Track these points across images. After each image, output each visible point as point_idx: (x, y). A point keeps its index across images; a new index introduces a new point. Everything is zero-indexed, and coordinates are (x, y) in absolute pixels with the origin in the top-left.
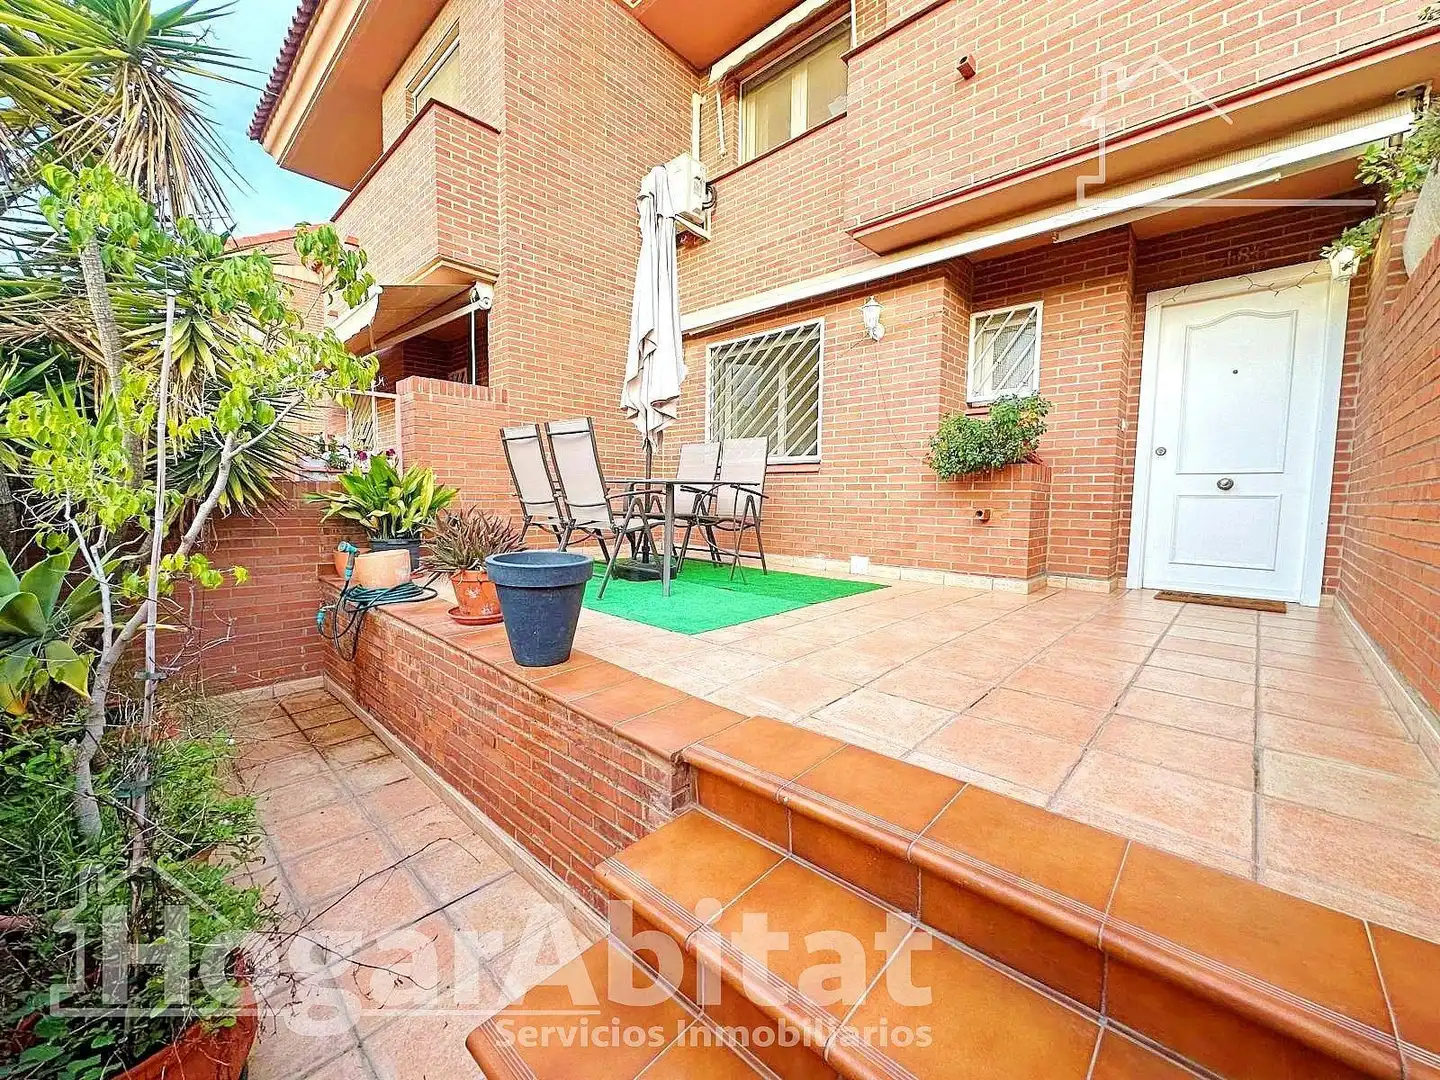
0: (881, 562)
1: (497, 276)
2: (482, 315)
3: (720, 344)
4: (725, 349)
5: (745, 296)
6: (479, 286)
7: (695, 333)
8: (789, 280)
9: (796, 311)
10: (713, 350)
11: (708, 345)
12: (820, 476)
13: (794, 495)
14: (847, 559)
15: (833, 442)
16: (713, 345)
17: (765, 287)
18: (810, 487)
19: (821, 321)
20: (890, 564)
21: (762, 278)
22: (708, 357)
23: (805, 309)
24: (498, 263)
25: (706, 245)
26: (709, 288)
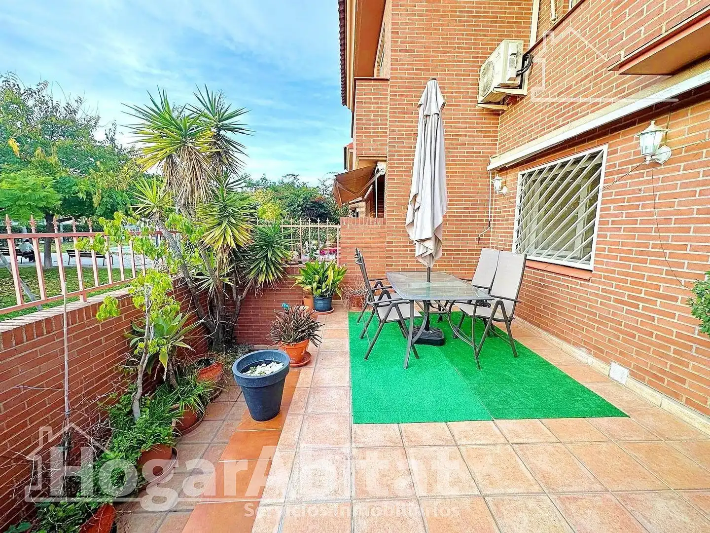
0: (641, 379)
1: (386, 157)
2: (382, 177)
3: (527, 171)
4: (530, 175)
5: (547, 133)
6: (379, 164)
7: (508, 165)
8: (579, 115)
9: (583, 142)
10: (523, 175)
11: (519, 173)
12: (590, 283)
13: (568, 293)
14: (608, 362)
15: (605, 257)
16: (523, 172)
17: (561, 124)
18: (582, 291)
19: (605, 148)
20: (650, 384)
21: (559, 117)
22: (520, 180)
23: (592, 139)
24: (386, 151)
25: (524, 100)
26: (524, 130)
